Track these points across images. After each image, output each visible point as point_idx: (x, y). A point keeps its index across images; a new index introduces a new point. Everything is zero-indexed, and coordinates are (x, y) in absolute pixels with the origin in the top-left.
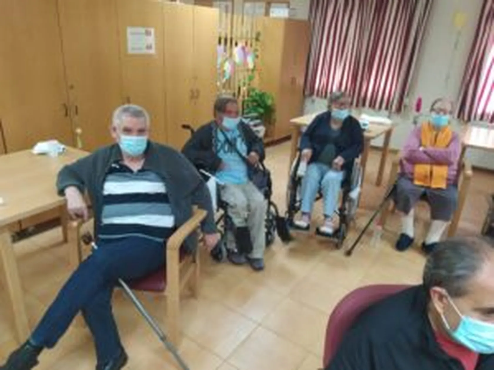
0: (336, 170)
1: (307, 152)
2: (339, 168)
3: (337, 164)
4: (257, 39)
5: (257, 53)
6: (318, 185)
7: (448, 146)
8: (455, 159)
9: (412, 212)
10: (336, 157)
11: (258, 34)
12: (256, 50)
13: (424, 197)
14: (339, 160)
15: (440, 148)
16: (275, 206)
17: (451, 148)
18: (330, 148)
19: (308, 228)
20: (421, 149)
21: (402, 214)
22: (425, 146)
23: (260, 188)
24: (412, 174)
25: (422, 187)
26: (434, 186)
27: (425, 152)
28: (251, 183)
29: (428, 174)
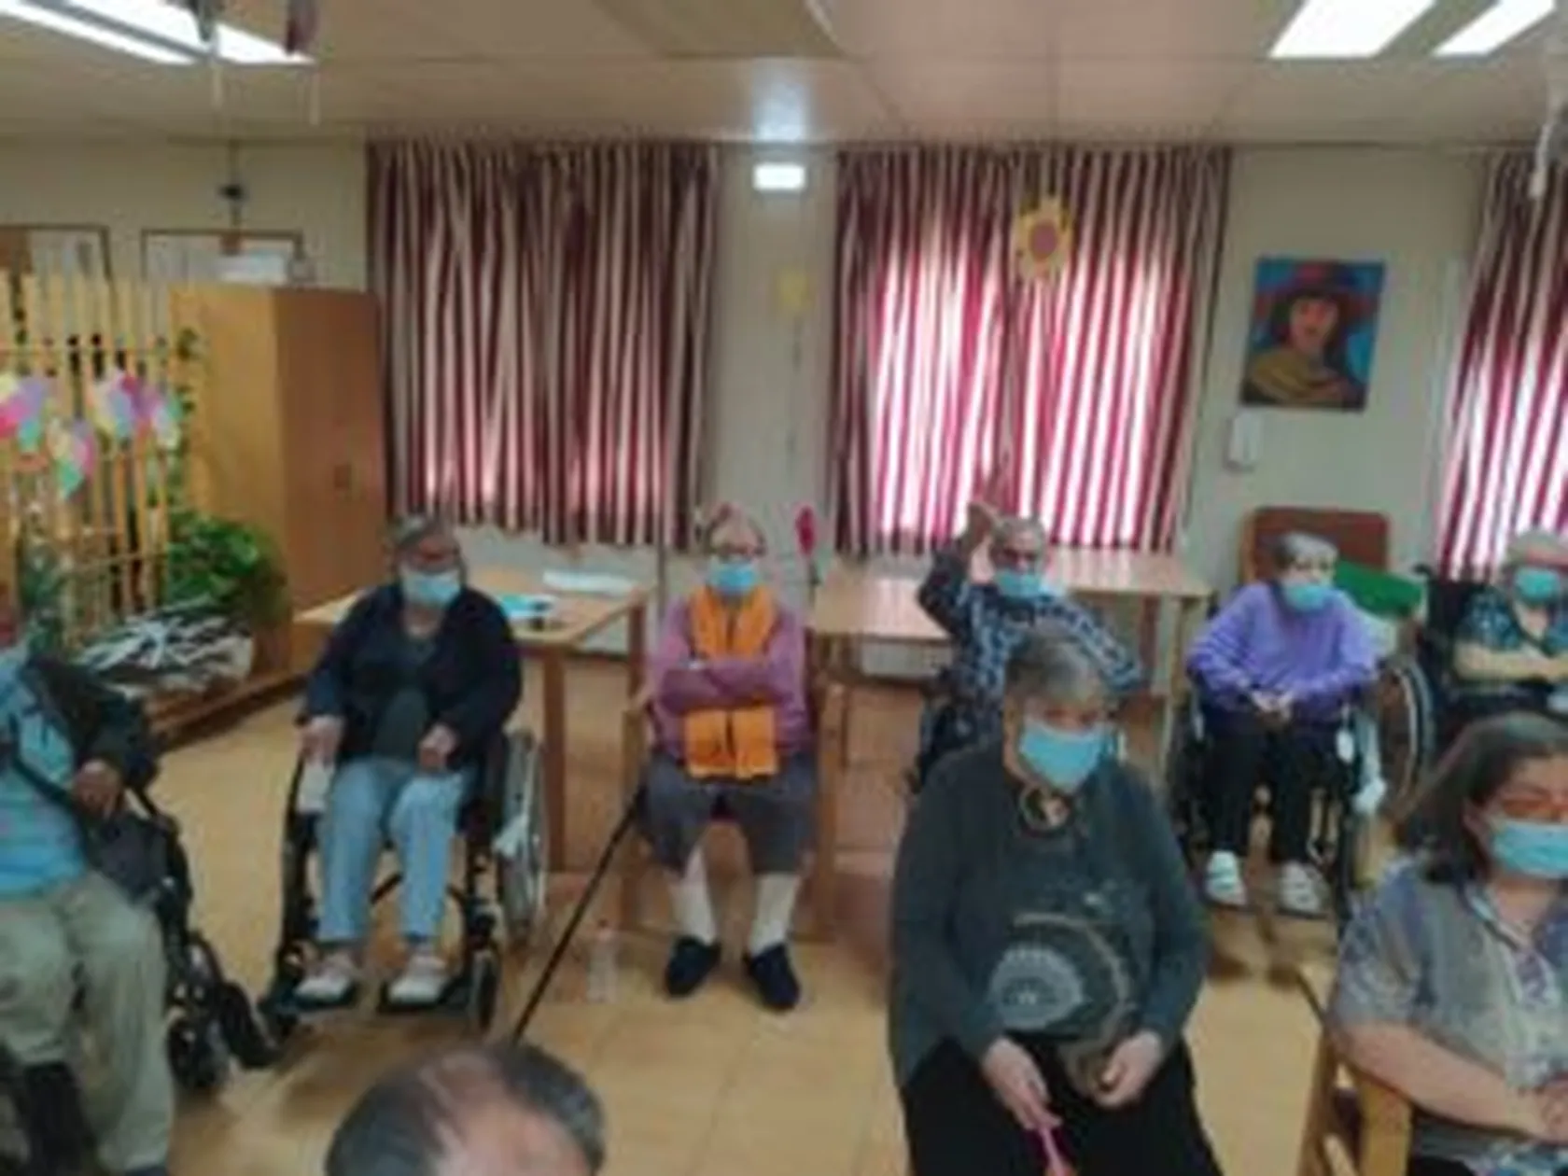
0: (433, 773)
1: (324, 725)
2: (442, 765)
3: (432, 752)
4: (184, 353)
5: (187, 398)
6: (377, 833)
7: (765, 648)
8: (792, 683)
9: (696, 862)
10: (428, 728)
11: (188, 336)
12: (182, 390)
13: (721, 809)
14: (439, 740)
15: (746, 657)
16: (206, 947)
17: (775, 654)
18: (409, 702)
19: (350, 997)
20: (696, 666)
21: (668, 874)
22: (704, 656)
23: (135, 888)
24: (680, 744)
25: (710, 779)
26: (742, 773)
27: (708, 674)
28: (97, 878)
29: (723, 738)
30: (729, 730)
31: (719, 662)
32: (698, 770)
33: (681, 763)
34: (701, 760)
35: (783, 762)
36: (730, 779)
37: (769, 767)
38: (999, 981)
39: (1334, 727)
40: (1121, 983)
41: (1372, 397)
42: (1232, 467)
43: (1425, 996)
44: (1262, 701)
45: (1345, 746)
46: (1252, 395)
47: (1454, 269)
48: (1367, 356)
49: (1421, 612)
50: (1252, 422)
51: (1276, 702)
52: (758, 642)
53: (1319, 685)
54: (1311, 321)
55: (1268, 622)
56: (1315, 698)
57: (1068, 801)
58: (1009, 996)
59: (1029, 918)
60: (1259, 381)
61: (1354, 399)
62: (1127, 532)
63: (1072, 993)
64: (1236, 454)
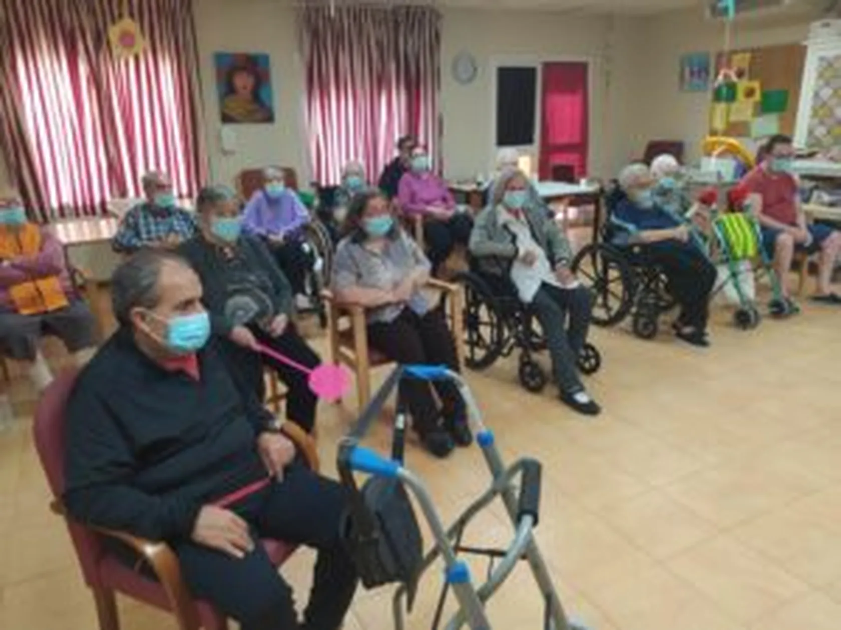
15: (32, 255)
20: (5, 264)
22: (9, 259)
26: (51, 308)
29: (36, 293)
30: (37, 289)
31: (18, 260)
32: (25, 312)
33: (15, 311)
34: (26, 306)
35: (69, 300)
36: (46, 312)
37: (64, 302)
38: (228, 311)
39: (300, 244)
40: (269, 302)
41: (277, 116)
42: (225, 153)
43: (359, 276)
44: (272, 237)
45: (306, 247)
46: (226, 119)
47: (296, 56)
48: (270, 96)
49: (316, 202)
50: (229, 132)
51: (278, 237)
52: (36, 248)
53: (291, 227)
54: (243, 81)
55: (264, 206)
56: (290, 232)
57: (233, 249)
58: (233, 314)
59: (231, 287)
60: (227, 111)
61: (269, 118)
62: (185, 190)
63: (255, 307)
64: (227, 146)
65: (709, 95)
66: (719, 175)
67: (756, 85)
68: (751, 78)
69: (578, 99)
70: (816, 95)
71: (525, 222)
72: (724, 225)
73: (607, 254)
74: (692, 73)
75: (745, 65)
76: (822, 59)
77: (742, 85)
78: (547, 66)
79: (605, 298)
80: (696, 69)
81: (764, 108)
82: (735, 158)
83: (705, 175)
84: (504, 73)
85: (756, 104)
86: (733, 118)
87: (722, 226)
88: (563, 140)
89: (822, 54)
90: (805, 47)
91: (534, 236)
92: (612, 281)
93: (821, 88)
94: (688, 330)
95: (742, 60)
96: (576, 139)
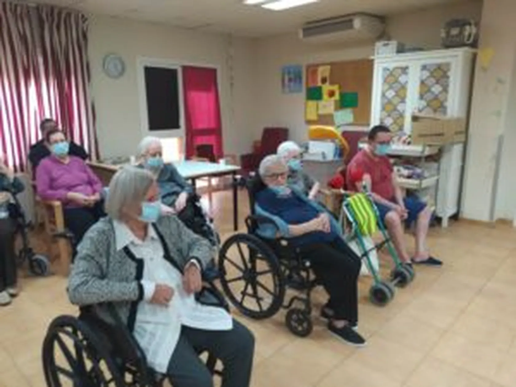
65: (303, 95)
66: (323, 154)
67: (335, 88)
68: (332, 83)
69: (212, 95)
70: (383, 95)
71: (156, 236)
72: (352, 207)
73: (253, 246)
74: (290, 80)
75: (327, 74)
76: (386, 69)
77: (326, 88)
78: (186, 69)
79: (254, 289)
80: (292, 76)
81: (342, 105)
82: (333, 141)
83: (313, 154)
84: (150, 72)
85: (336, 101)
86: (321, 112)
87: (349, 207)
88: (202, 125)
89: (385, 65)
90: (372, 61)
91: (167, 256)
92: (261, 273)
93: (387, 90)
94: (340, 324)
95: (323, 71)
96: (213, 125)
